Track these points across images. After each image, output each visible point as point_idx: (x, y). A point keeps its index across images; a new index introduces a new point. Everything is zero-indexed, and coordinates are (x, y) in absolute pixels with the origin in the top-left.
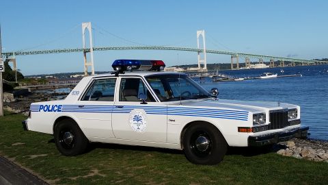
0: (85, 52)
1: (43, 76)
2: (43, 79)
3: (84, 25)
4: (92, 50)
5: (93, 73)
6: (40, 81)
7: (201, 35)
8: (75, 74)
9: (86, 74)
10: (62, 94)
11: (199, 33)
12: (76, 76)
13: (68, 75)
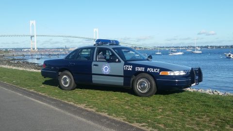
0: (31, 37)
1: (6, 49)
2: (7, 51)
3: (31, 22)
4: (35, 36)
5: (36, 49)
6: (5, 52)
7: (96, 31)
8: (25, 49)
9: (32, 49)
10: (18, 59)
11: (95, 30)
12: (26, 50)
13: (21, 49)
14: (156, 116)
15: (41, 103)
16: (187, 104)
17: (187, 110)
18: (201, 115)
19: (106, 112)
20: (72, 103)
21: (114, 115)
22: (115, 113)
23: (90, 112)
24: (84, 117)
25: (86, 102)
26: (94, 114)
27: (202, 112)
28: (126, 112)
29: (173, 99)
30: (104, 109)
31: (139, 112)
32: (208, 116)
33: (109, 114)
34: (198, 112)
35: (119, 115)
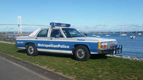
0: (19, 25)
3: (19, 17)
4: (21, 25)
5: (21, 32)
6: (3, 34)
12: (15, 33)
14: (98, 75)
15: (17, 65)
16: (118, 66)
17: (120, 71)
18: (131, 75)
19: (61, 72)
20: (38, 65)
21: (67, 74)
22: (68, 72)
23: (50, 72)
24: (46, 75)
25: (48, 64)
26: (53, 73)
27: (130, 73)
28: (76, 72)
29: (107, 63)
30: (60, 69)
31: (85, 72)
32: (136, 76)
33: (64, 74)
34: (127, 72)
35: (71, 74)
